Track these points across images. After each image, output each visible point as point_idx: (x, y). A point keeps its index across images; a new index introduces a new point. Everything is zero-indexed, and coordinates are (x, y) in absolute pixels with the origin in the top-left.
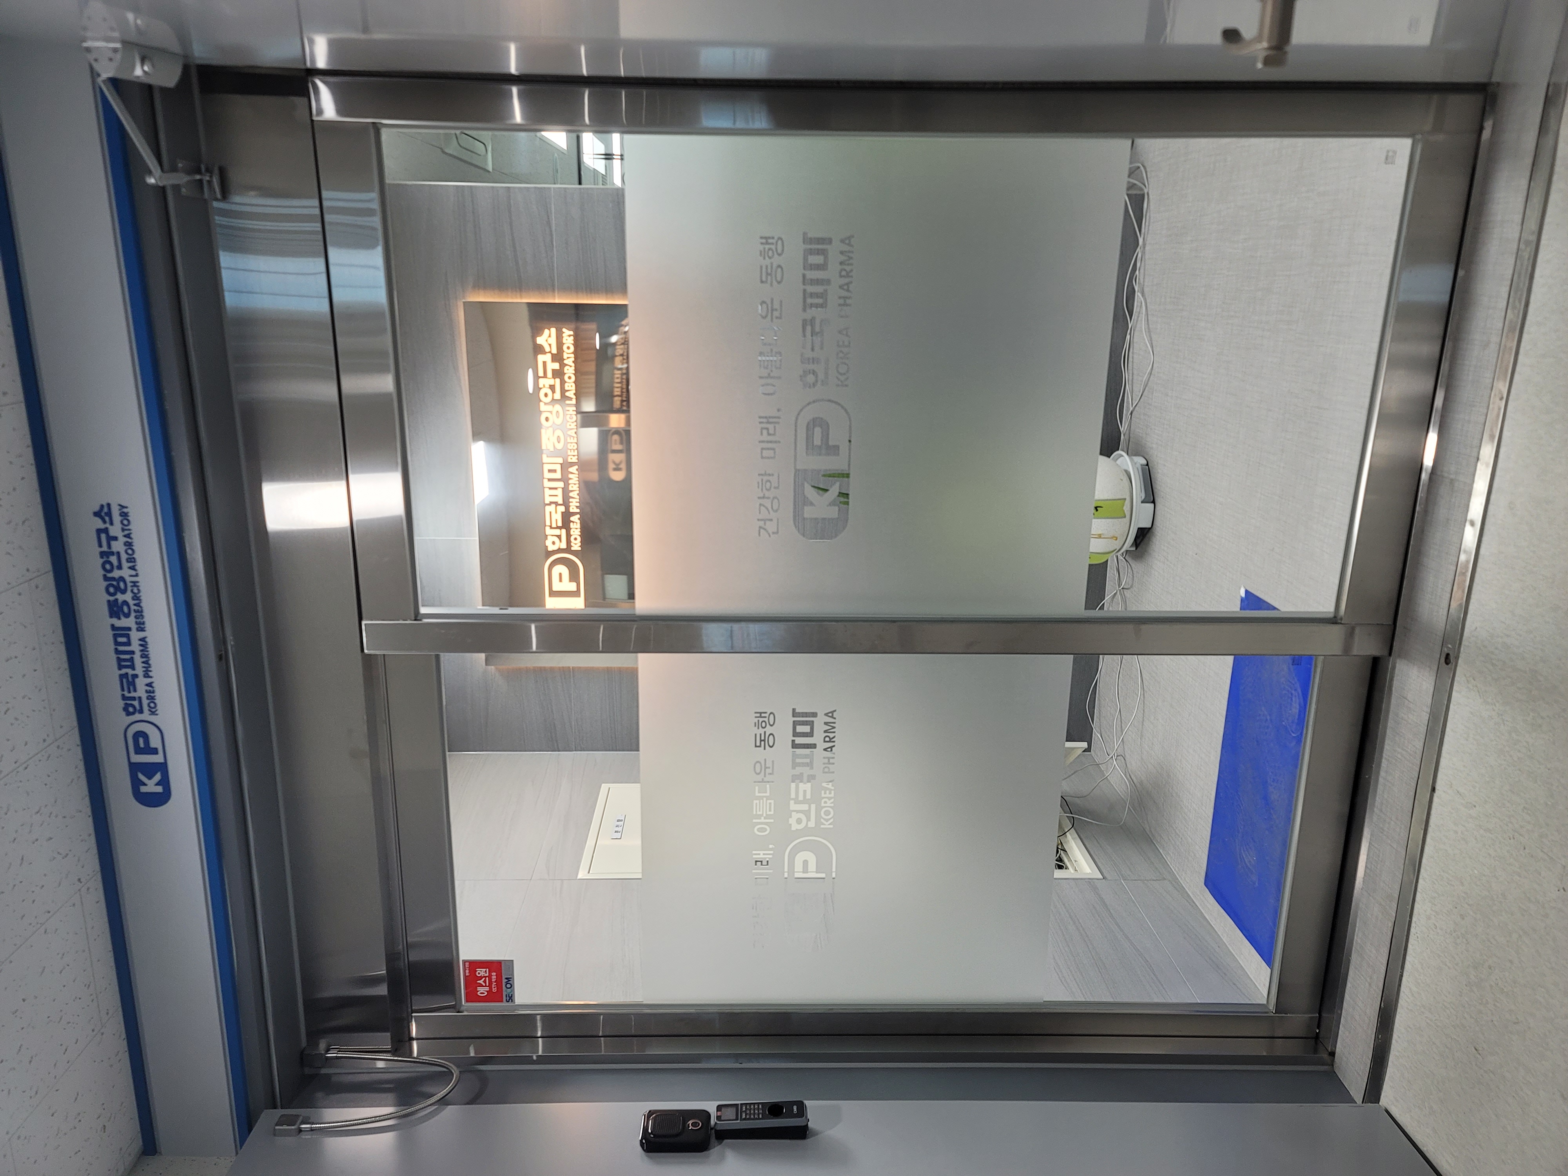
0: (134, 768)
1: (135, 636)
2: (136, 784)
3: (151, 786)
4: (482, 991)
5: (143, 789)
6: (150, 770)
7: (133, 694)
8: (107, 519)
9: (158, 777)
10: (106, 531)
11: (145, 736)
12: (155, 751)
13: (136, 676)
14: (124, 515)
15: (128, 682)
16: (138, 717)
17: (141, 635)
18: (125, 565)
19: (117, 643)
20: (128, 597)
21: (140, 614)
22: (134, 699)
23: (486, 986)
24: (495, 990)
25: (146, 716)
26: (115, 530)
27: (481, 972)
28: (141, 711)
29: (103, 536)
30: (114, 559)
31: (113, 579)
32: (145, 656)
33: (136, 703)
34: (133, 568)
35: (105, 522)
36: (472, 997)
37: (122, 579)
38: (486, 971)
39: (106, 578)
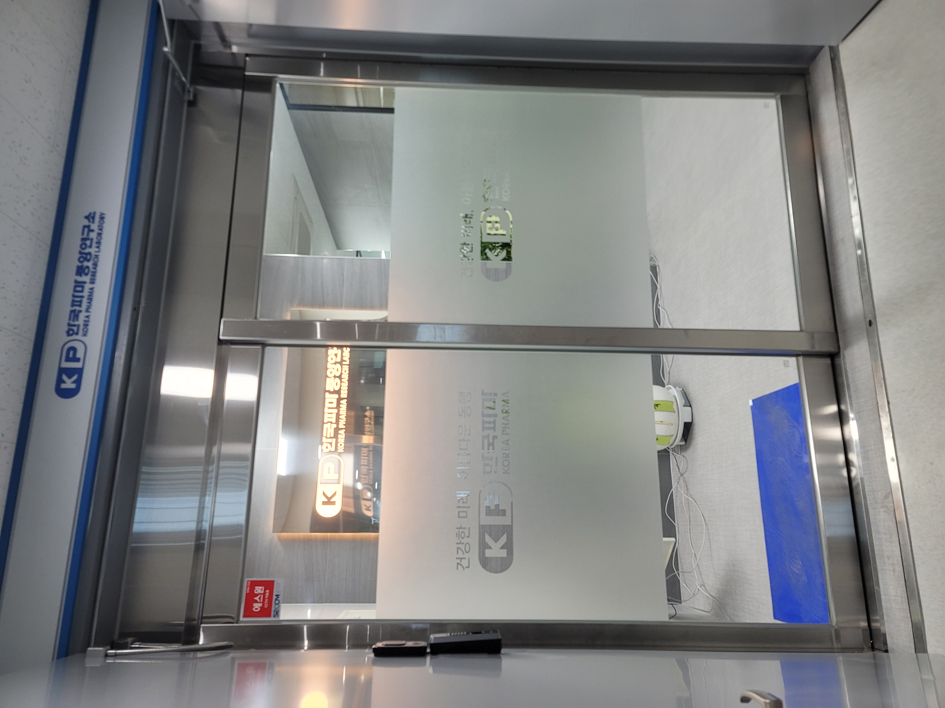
0: (62, 371)
1: (87, 286)
2: (60, 381)
3: (69, 384)
4: (257, 607)
5: (63, 386)
6: (70, 372)
7: (76, 323)
8: (91, 220)
9: (75, 377)
10: (88, 227)
11: (74, 349)
12: (78, 360)
13: (80, 311)
14: (102, 218)
15: (74, 315)
16: (74, 337)
17: (91, 286)
18: (94, 245)
19: (75, 291)
20: (90, 264)
21: (94, 274)
22: (74, 325)
23: (260, 602)
24: (266, 606)
25: (79, 337)
26: (94, 226)
27: (259, 590)
28: (77, 334)
29: (86, 230)
30: (88, 243)
31: (85, 253)
32: (90, 299)
33: (75, 329)
34: (98, 247)
35: (89, 221)
36: (249, 613)
37: (90, 254)
38: (262, 589)
39: (80, 253)
